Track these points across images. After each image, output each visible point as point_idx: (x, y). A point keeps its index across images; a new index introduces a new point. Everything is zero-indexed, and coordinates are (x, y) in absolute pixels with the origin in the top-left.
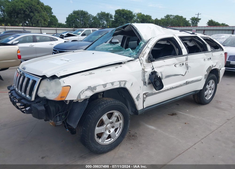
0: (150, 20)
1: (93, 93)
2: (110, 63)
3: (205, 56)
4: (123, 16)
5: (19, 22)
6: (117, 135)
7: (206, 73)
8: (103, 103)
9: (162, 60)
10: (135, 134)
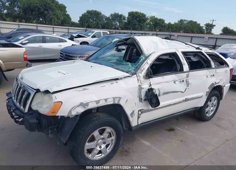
0: (163, 24)
1: (85, 109)
2: (105, 79)
3: (208, 73)
4: (136, 18)
5: (33, 19)
6: (108, 151)
7: (208, 90)
8: (95, 119)
9: (160, 76)
10: (129, 150)
